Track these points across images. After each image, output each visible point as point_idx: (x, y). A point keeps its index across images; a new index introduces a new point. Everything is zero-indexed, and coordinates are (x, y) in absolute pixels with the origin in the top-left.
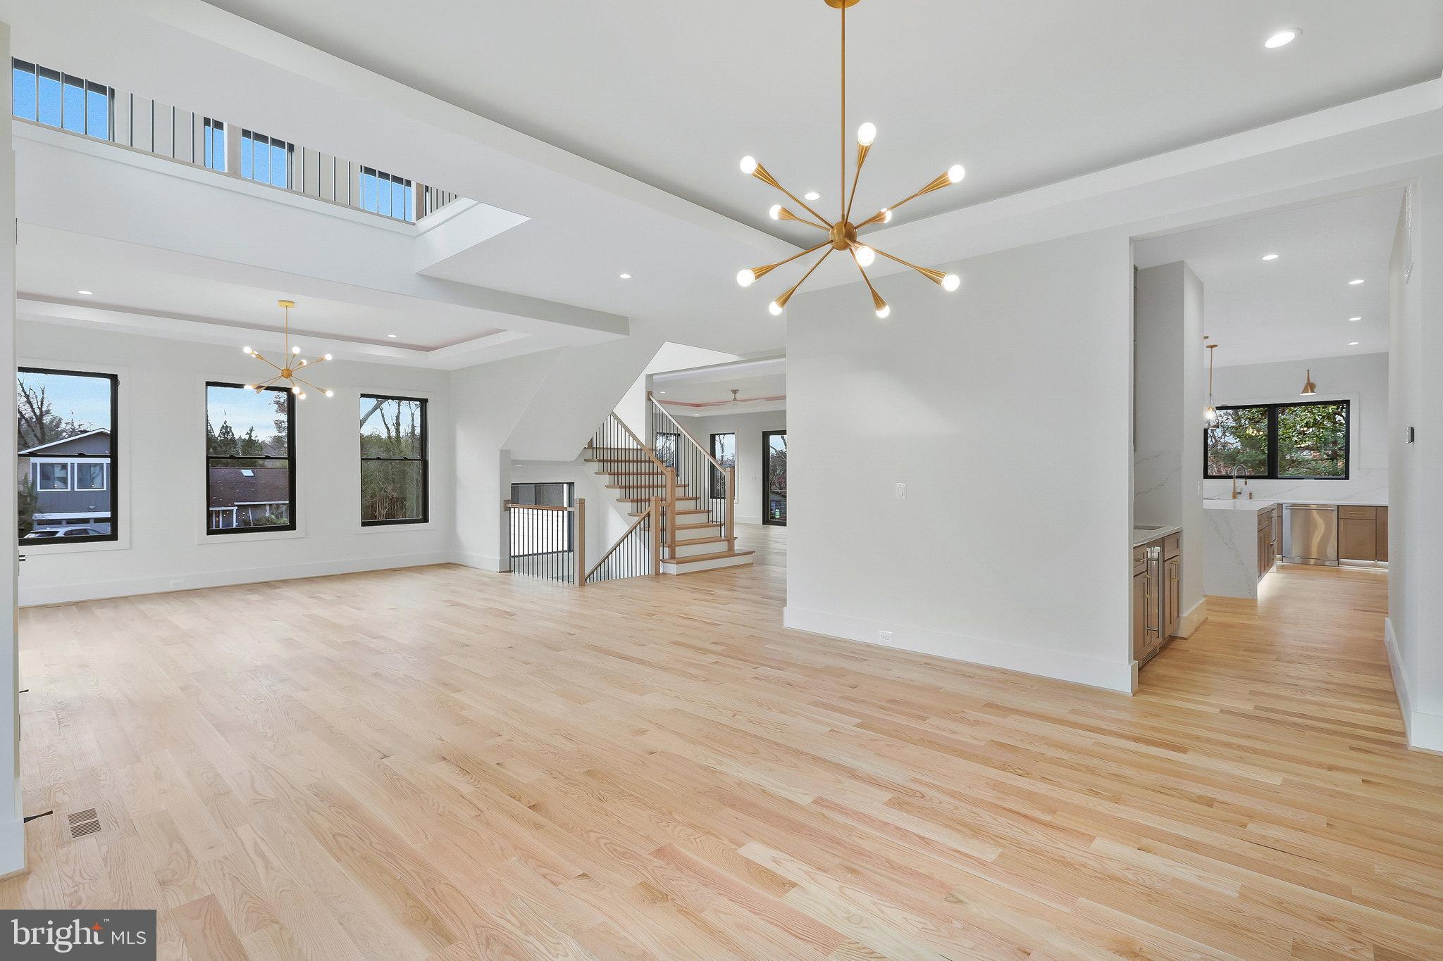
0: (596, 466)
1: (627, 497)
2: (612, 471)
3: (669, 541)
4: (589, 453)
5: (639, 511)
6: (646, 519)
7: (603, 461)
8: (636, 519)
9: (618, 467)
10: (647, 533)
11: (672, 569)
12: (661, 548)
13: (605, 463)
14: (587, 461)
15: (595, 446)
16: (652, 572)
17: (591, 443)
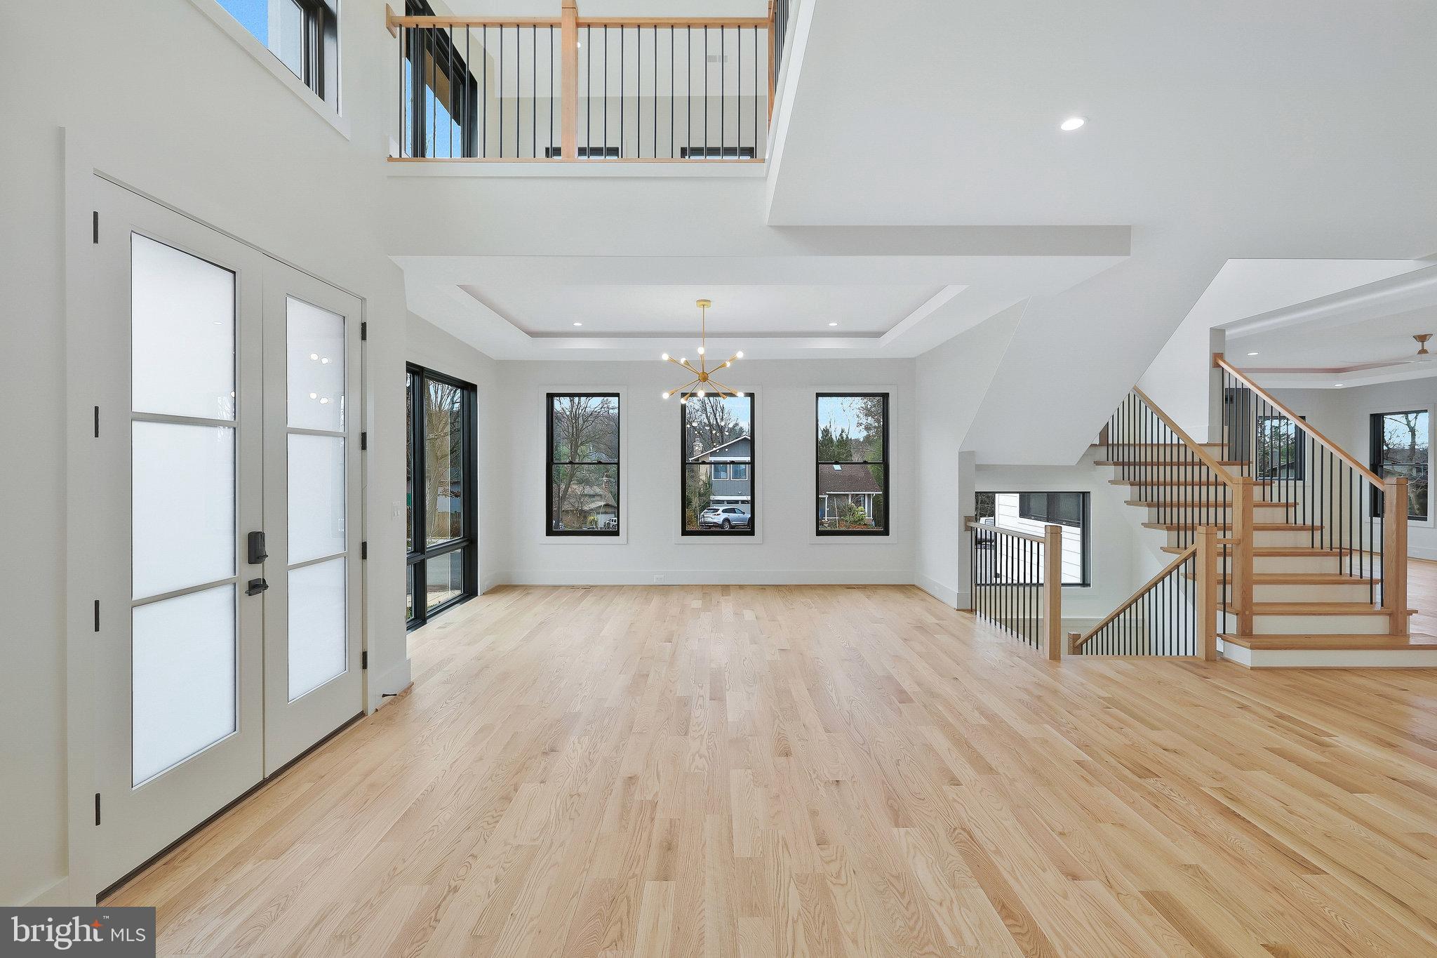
0: (1111, 471)
1: (1162, 520)
2: (1137, 479)
3: (1238, 605)
4: (1102, 453)
5: (1182, 544)
6: (1190, 562)
7: (1123, 464)
8: (1173, 558)
9: (1148, 474)
10: (1190, 582)
11: (1242, 655)
12: (1220, 614)
13: (1126, 468)
14: (1097, 463)
15: (1110, 442)
16: (1201, 653)
17: (1104, 434)
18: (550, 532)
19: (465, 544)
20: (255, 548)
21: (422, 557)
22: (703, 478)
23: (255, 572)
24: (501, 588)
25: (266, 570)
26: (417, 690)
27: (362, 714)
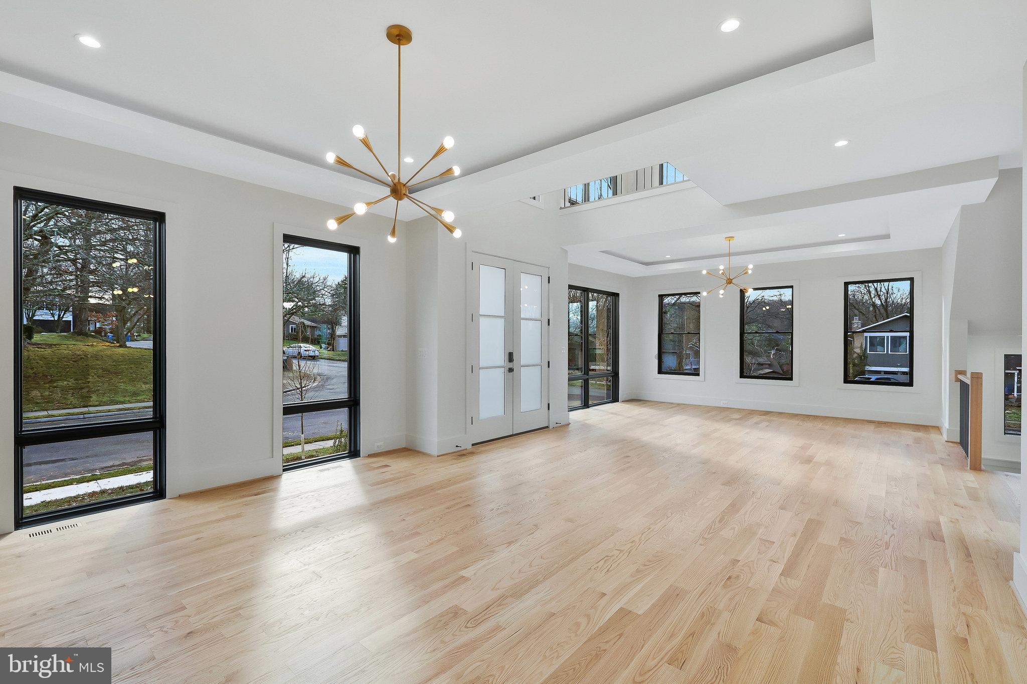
18: (660, 372)
19: (613, 374)
20: (511, 357)
21: (587, 377)
22: (858, 351)
23: (510, 365)
24: (632, 400)
25: (514, 365)
26: (570, 425)
27: (547, 427)
